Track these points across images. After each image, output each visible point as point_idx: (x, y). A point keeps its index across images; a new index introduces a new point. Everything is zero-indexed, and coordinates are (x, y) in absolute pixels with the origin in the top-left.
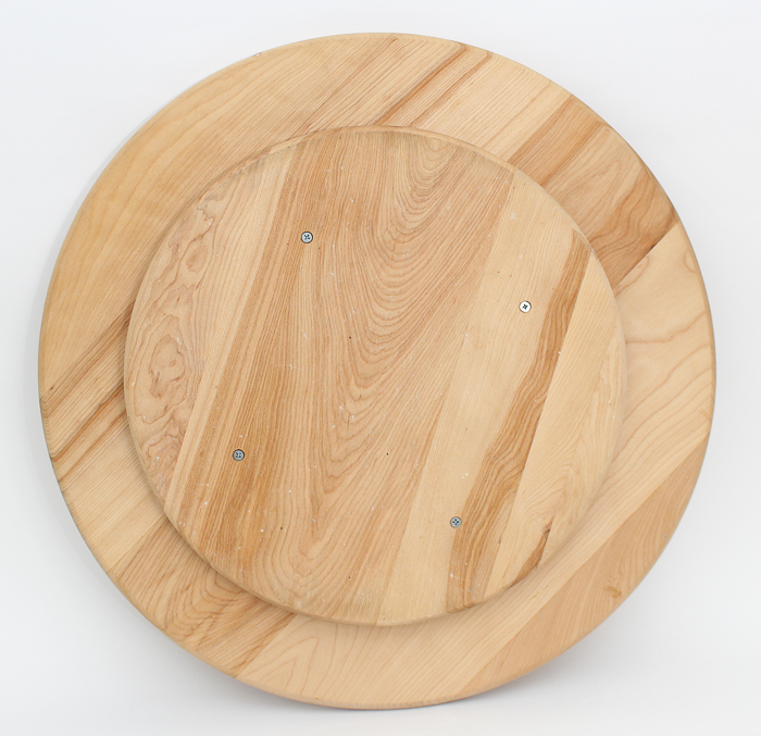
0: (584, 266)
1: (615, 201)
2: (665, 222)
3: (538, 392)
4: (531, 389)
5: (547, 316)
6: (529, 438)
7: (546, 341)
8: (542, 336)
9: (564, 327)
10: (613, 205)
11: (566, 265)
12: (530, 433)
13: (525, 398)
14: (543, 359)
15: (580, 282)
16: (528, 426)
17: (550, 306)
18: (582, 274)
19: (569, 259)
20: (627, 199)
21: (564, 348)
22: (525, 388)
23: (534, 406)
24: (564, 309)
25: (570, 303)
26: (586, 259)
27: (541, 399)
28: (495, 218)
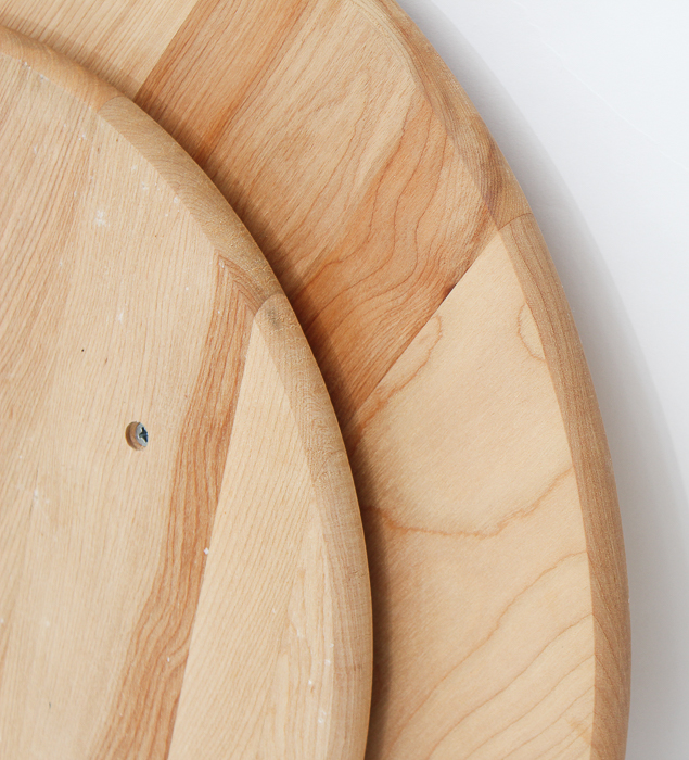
0: (242, 345)
1: (363, 171)
2: (471, 229)
3: (173, 638)
4: (159, 631)
5: (178, 461)
6: (161, 743)
7: (180, 523)
8: (173, 508)
9: (211, 491)
10: (360, 181)
11: (208, 341)
12: (163, 732)
13: (150, 649)
14: (178, 562)
15: (237, 382)
16: (159, 716)
17: (182, 439)
18: (239, 365)
19: (212, 326)
20: (388, 165)
21: (215, 539)
22: (148, 627)
23: (168, 672)
24: (211, 446)
25: (220, 431)
26: (244, 328)
27: (179, 657)
28: (70, 222)
